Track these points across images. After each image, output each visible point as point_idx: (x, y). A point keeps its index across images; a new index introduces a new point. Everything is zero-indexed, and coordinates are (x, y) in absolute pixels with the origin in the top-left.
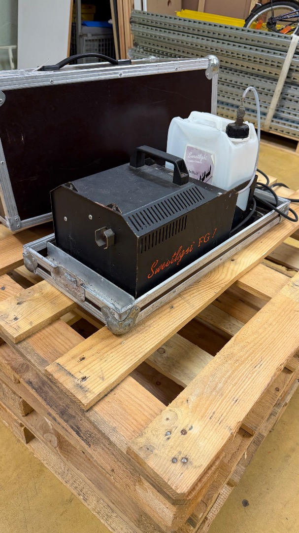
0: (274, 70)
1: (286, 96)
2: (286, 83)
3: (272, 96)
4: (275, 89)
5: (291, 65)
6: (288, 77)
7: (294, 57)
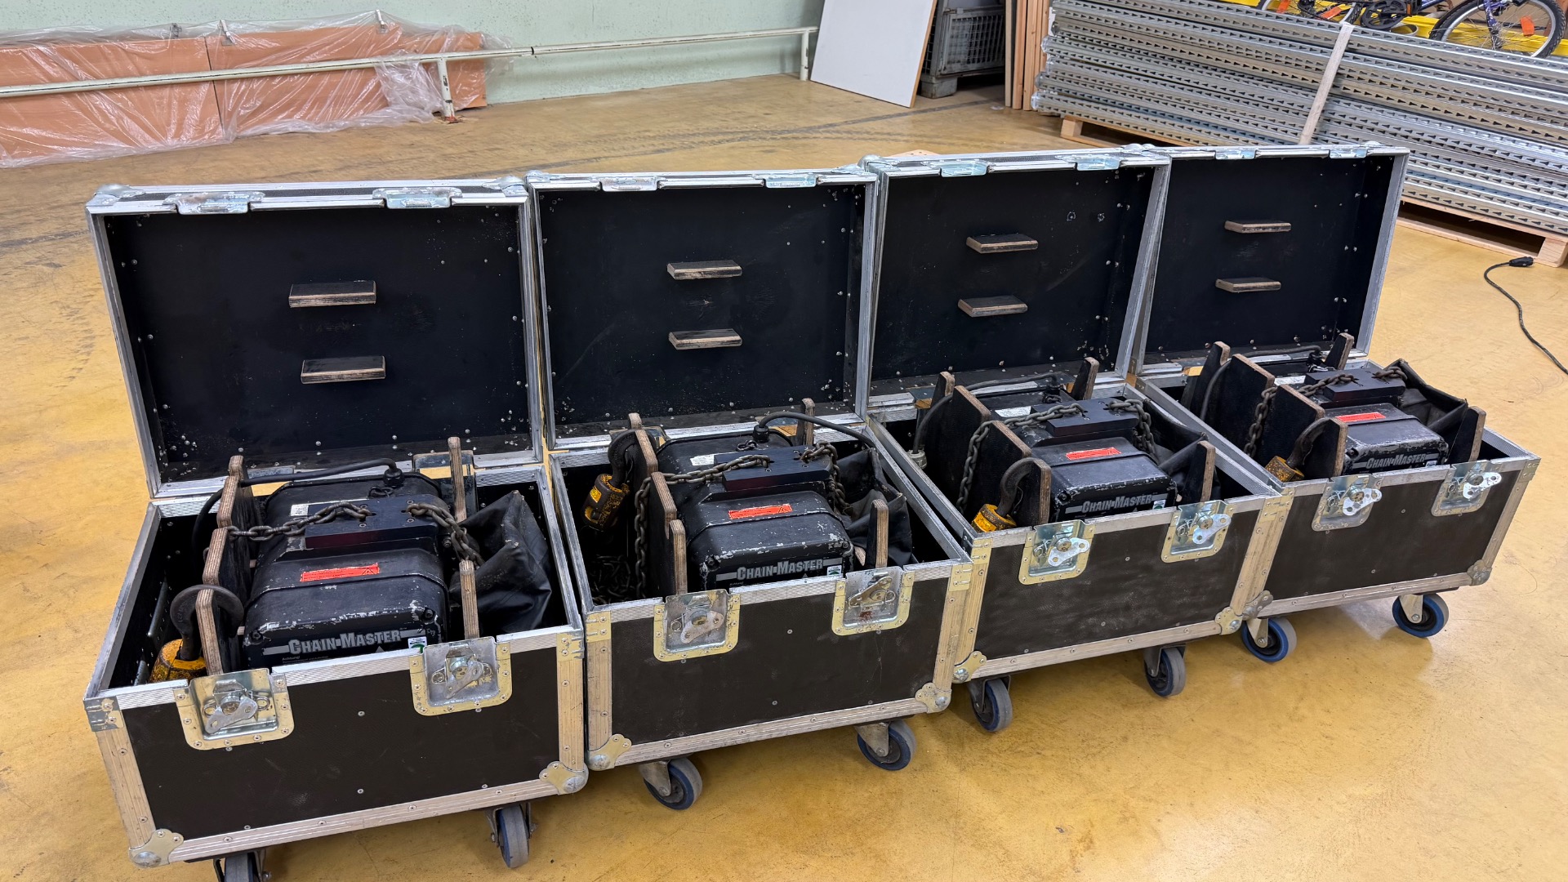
0: (1310, 76)
1: (1332, 116)
2: (1331, 94)
3: (1307, 116)
4: (1311, 105)
5: (1340, 68)
6: (1334, 86)
7: (1344, 56)
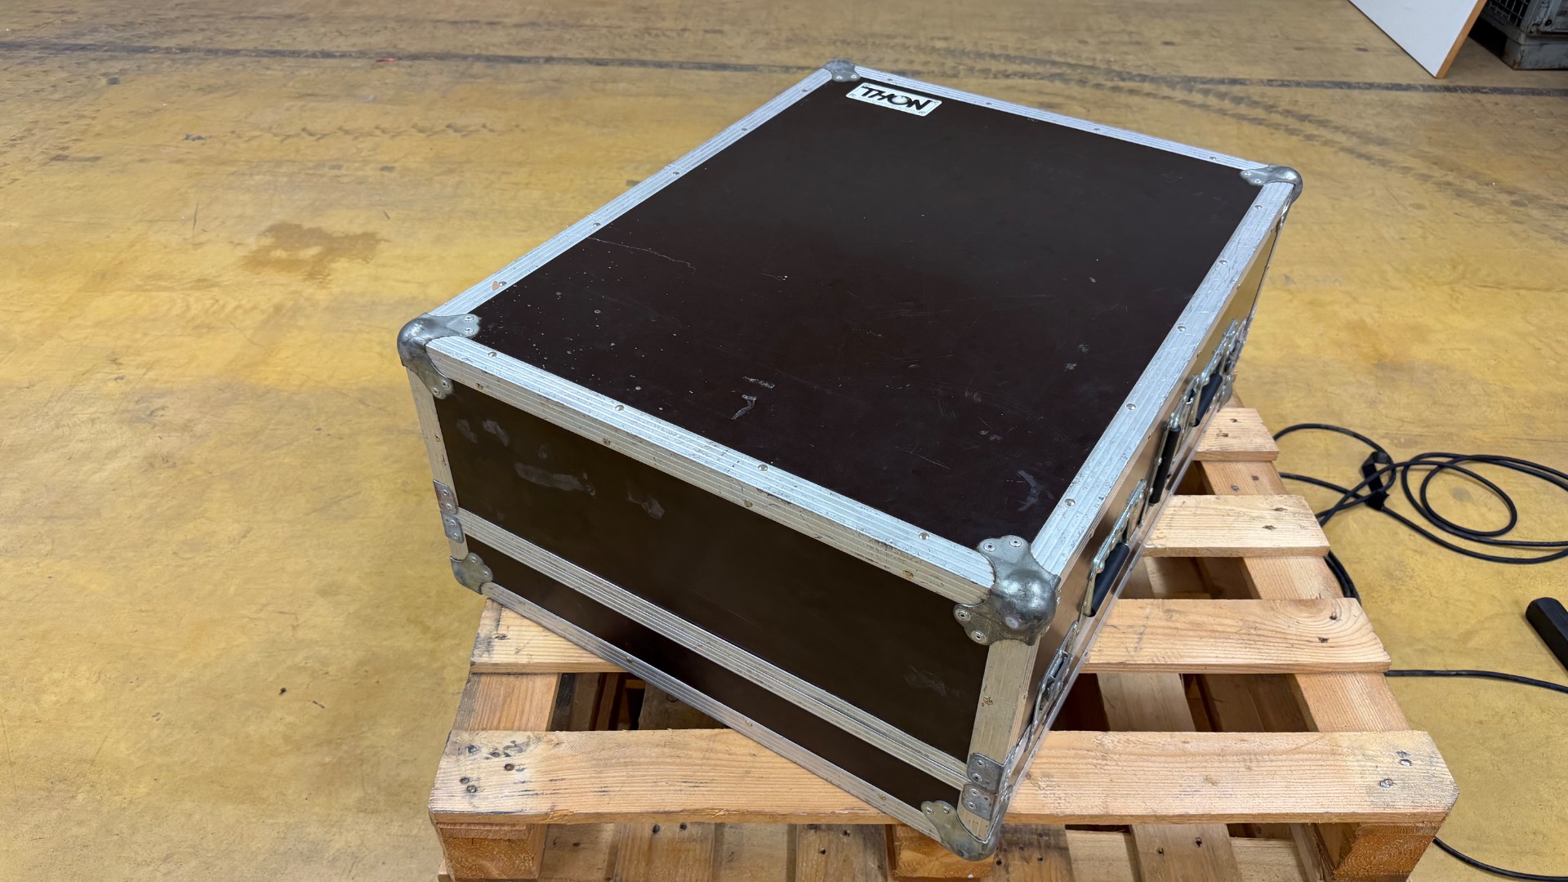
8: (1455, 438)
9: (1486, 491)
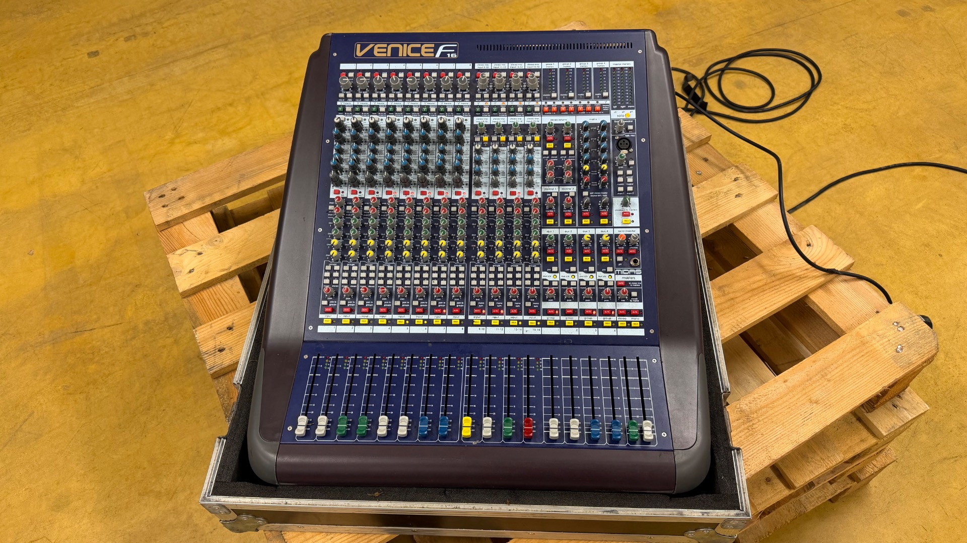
8: (720, 48)
9: (751, 77)
